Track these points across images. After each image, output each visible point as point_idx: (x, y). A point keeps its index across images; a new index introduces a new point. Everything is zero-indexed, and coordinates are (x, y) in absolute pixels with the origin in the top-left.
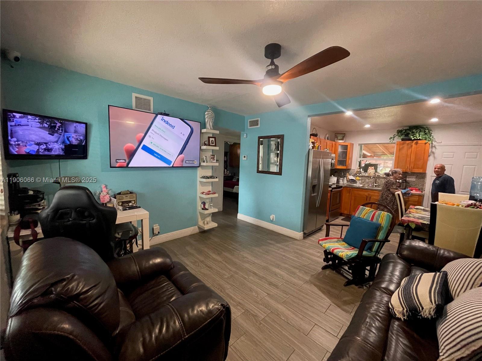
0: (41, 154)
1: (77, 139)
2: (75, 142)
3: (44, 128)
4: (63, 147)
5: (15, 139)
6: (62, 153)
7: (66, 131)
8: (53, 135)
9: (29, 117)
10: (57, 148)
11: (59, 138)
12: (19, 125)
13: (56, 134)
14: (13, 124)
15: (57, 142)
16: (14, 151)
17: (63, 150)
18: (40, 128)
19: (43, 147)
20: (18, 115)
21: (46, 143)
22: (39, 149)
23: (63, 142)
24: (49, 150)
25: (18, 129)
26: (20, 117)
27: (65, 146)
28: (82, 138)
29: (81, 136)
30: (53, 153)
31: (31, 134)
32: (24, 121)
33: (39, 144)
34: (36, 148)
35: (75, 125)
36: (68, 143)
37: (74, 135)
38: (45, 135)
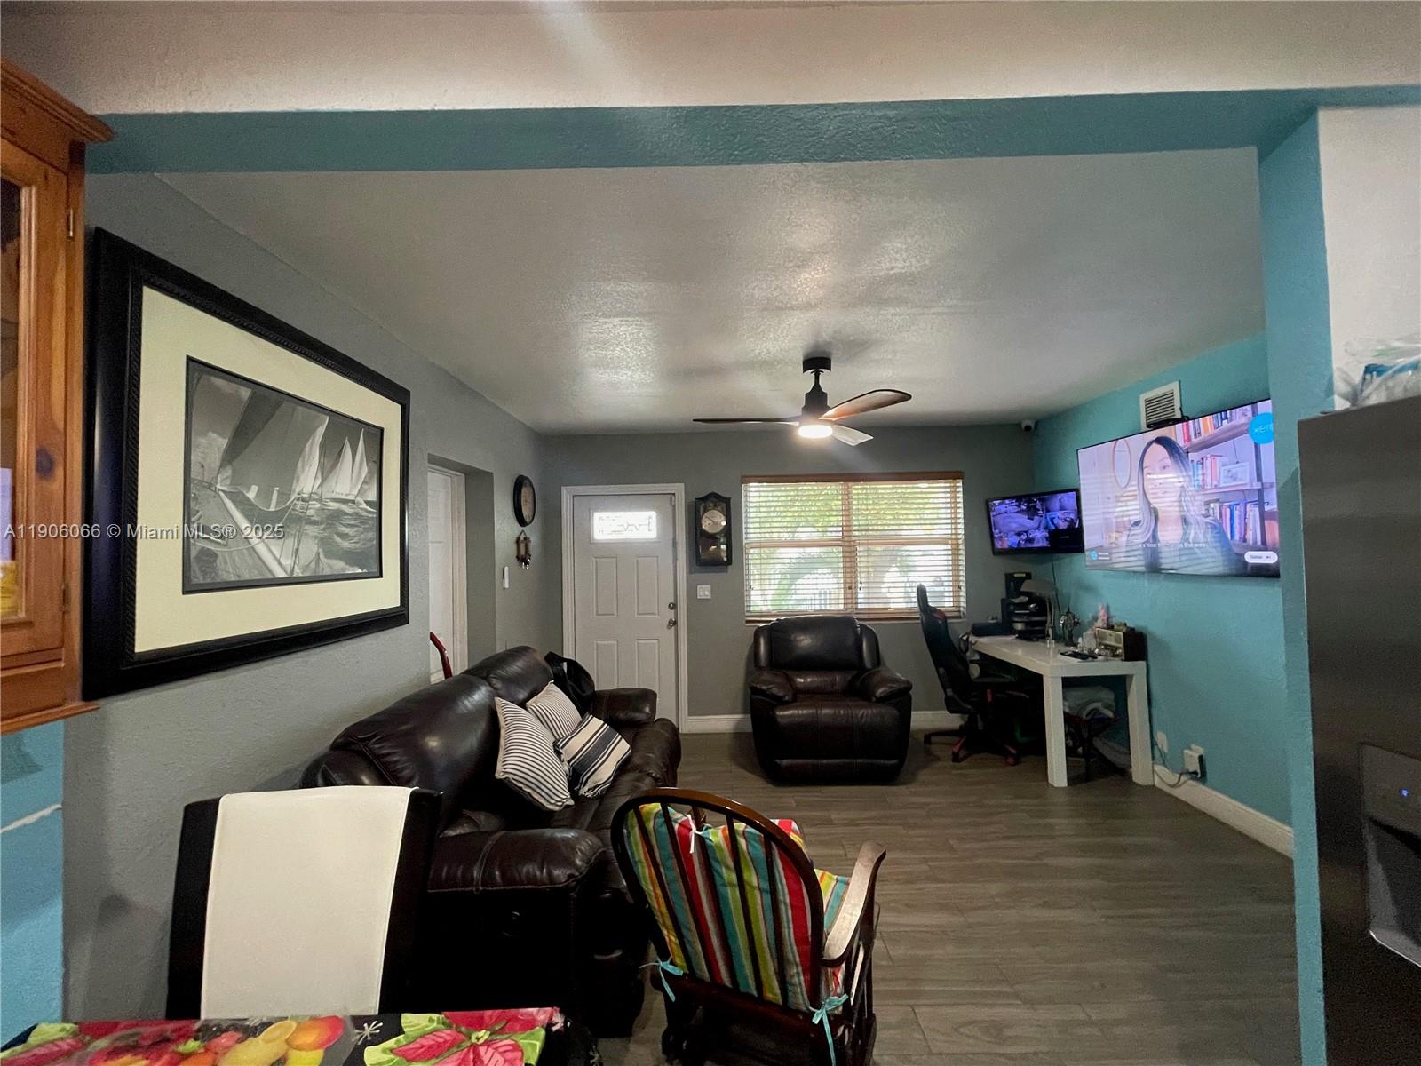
0: (1022, 546)
1: (1066, 521)
2: (1063, 525)
3: (1021, 512)
4: (1047, 535)
5: (997, 531)
6: (1046, 544)
7: (1048, 511)
8: (1032, 519)
9: (1007, 501)
10: (1040, 538)
11: (1041, 521)
12: (1000, 514)
13: (1036, 518)
14: (994, 513)
15: (1038, 529)
16: (998, 545)
17: (1047, 538)
18: (1018, 512)
19: (1024, 537)
20: (997, 502)
21: (1026, 532)
22: (1019, 542)
23: (1046, 528)
24: (1030, 540)
25: (999, 518)
26: (1000, 504)
27: (1049, 533)
28: (1072, 516)
29: (1070, 513)
30: (1036, 545)
31: (1010, 522)
32: (1002, 508)
33: (1019, 534)
34: (1016, 539)
35: (1059, 496)
36: (1053, 528)
37: (1059, 514)
38: (1024, 521)
